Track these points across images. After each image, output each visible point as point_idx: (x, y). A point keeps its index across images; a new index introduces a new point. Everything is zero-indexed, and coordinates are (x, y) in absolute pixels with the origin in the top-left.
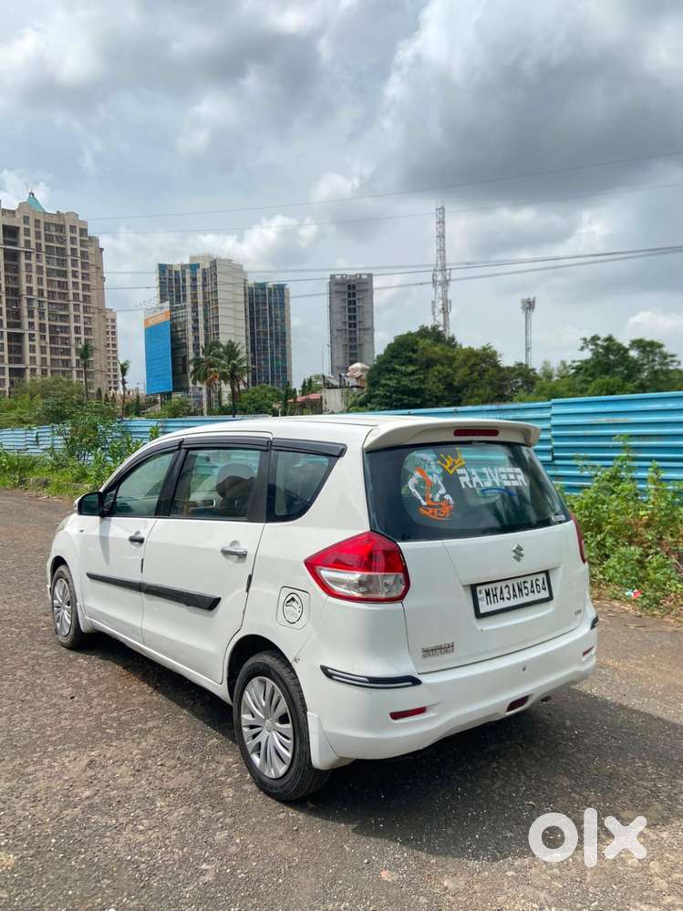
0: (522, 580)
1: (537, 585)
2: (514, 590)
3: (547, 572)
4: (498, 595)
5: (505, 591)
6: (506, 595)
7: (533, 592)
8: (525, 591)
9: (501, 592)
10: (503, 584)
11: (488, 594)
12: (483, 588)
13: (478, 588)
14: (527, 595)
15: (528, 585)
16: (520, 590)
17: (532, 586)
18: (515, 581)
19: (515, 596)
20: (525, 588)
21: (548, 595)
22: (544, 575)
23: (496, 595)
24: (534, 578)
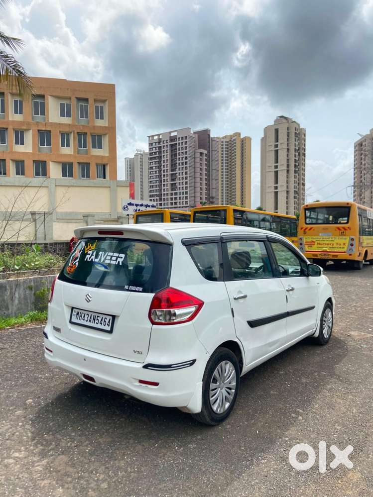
0: (97, 315)
1: (105, 321)
2: (91, 318)
3: (114, 317)
4: (82, 317)
5: (86, 316)
6: (86, 319)
7: (101, 324)
8: (96, 321)
9: (84, 316)
10: (87, 313)
11: (78, 314)
12: (77, 310)
13: (74, 310)
14: (97, 324)
15: (100, 319)
16: (94, 319)
17: (102, 320)
18: (93, 314)
19: (90, 321)
20: (97, 319)
21: (109, 330)
22: (111, 318)
23: (81, 316)
24: (104, 316)
